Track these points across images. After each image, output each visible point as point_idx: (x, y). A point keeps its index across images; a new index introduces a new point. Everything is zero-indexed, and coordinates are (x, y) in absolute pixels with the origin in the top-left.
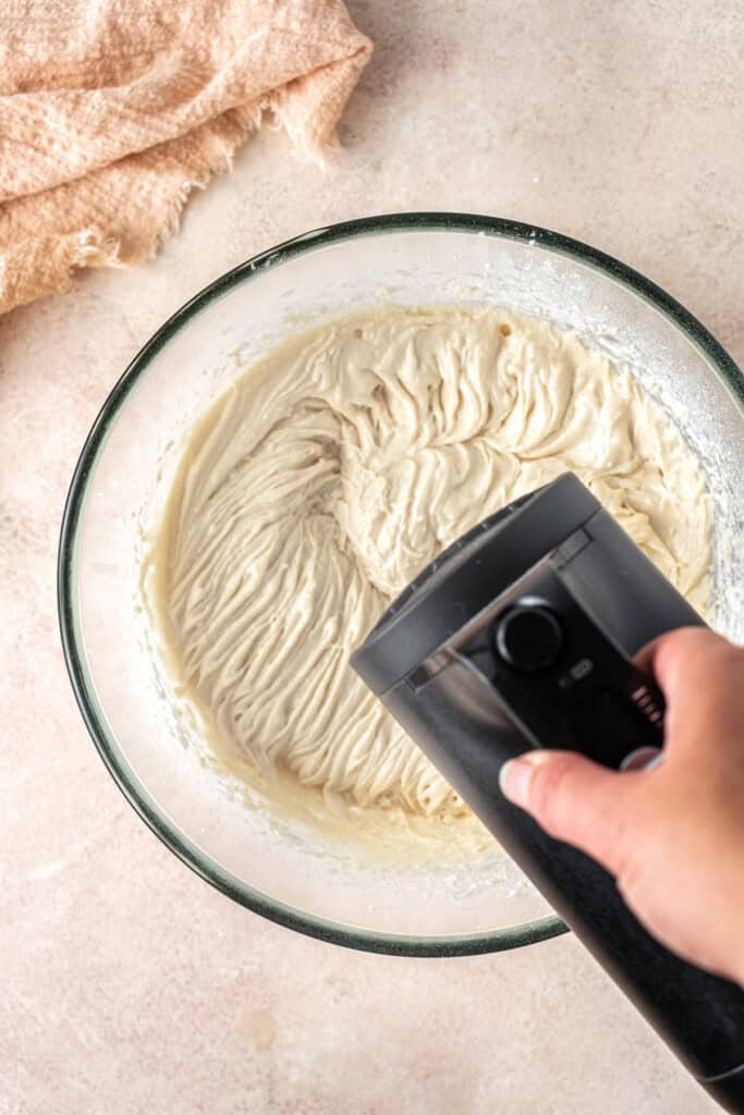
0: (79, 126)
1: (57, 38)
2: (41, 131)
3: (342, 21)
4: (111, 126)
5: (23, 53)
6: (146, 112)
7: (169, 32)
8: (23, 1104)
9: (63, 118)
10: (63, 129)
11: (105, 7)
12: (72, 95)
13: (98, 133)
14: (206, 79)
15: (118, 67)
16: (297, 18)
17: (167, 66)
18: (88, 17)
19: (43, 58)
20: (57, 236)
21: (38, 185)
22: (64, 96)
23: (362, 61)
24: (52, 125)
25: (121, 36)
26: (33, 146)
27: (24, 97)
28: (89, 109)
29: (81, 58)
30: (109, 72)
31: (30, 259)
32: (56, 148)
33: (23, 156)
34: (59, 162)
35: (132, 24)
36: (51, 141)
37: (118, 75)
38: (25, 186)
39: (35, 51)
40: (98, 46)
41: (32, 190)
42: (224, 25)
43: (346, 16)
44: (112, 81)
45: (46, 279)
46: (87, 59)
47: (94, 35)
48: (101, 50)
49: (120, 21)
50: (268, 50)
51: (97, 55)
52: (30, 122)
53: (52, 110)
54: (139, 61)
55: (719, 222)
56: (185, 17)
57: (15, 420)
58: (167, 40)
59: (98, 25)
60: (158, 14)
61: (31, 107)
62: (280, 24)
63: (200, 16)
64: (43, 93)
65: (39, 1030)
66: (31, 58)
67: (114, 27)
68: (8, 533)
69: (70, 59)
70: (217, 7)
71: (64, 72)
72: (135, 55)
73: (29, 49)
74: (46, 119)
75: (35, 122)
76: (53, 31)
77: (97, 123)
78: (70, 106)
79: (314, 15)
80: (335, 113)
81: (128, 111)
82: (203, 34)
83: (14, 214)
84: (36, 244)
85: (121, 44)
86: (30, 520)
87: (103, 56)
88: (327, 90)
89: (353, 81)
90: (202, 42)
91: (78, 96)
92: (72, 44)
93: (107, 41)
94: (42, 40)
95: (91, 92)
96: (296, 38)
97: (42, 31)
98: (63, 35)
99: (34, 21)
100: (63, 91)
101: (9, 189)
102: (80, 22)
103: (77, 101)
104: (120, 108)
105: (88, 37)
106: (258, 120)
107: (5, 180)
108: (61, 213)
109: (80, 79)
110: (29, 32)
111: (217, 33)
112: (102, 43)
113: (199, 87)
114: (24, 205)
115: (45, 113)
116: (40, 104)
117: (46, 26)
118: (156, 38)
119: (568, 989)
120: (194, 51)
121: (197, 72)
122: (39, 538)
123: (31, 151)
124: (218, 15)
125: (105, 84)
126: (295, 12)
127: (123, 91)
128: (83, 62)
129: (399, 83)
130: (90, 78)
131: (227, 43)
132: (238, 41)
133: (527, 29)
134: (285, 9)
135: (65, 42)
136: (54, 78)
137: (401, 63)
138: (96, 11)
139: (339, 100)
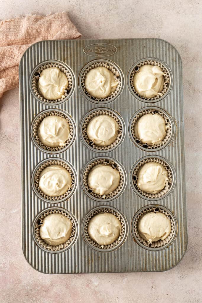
0: (21, 52)
1: (16, 35)
2: (12, 54)
5: (9, 38)
7: (39, 33)
8: (10, 261)
9: (17, 51)
11: (26, 28)
12: (19, 46)
15: (29, 41)
16: (66, 30)
18: (22, 30)
19: (13, 39)
20: (16, 76)
21: (12, 65)
22: (18, 46)
24: (15, 52)
25: (29, 34)
26: (11, 57)
27: (9, 46)
28: (23, 49)
30: (27, 42)
31: (11, 80)
32: (16, 57)
33: (9, 59)
34: (16, 60)
35: (32, 32)
36: (15, 56)
37: (29, 43)
38: (9, 65)
39: (11, 37)
40: (24, 36)
41: (11, 66)
42: (51, 32)
43: (76, 29)
44: (28, 44)
45: (14, 84)
46: (22, 39)
47: (23, 34)
48: (25, 37)
49: (29, 31)
50: (60, 36)
51: (24, 38)
52: (10, 52)
53: (15, 49)
54: (33, 39)
56: (43, 30)
57: (7, 115)
58: (39, 35)
59: (24, 32)
60: (37, 30)
61: (11, 49)
62: (63, 31)
63: (46, 30)
64: (13, 46)
65: (13, 245)
66: (10, 39)
67: (28, 32)
69: (19, 39)
70: (49, 28)
71: (17, 42)
72: (32, 38)
73: (10, 37)
74: (14, 51)
75: (11, 52)
76: (15, 33)
78: (19, 48)
79: (70, 29)
82: (47, 34)
83: (7, 72)
84: (12, 77)
85: (29, 36)
86: (11, 136)
90: (46, 35)
91: (21, 46)
92: (19, 36)
93: (26, 35)
94: (13, 35)
95: (23, 46)
96: (66, 34)
97: (13, 33)
98: (17, 34)
99: (11, 32)
100: (17, 45)
101: (6, 66)
102: (21, 31)
103: (20, 47)
105: (22, 35)
107: (5, 64)
108: (16, 71)
109: (21, 43)
110: (10, 34)
111: (49, 33)
112: (25, 36)
114: (9, 70)
115: (14, 50)
117: (13, 32)
118: (36, 35)
122: (12, 140)
123: (10, 58)
124: (49, 30)
125: (26, 44)
126: (66, 29)
127: (30, 45)
128: (21, 40)
130: (23, 43)
132: (54, 35)
133: (114, 32)
134: (63, 28)
135: (17, 36)
136: (15, 43)
138: (24, 29)
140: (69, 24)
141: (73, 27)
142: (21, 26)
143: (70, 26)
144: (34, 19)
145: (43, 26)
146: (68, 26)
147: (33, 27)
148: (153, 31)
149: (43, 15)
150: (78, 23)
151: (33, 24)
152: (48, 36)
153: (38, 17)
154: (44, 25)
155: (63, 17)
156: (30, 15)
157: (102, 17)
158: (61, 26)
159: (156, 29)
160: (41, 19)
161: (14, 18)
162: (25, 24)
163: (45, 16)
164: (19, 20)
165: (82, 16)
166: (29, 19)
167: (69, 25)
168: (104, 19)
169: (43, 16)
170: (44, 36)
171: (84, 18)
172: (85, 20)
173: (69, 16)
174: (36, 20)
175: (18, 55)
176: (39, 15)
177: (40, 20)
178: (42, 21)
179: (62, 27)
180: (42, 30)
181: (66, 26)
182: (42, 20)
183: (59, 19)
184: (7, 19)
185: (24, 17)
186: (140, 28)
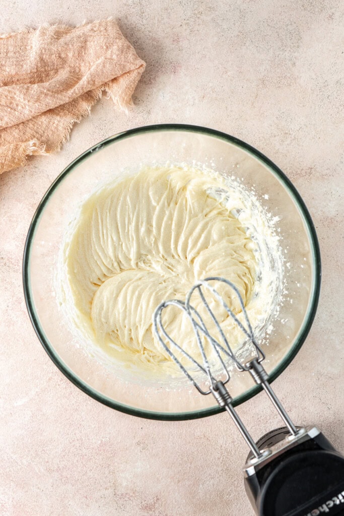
0: (29, 99)
1: (19, 64)
2: (13, 101)
3: (133, 54)
4: (41, 98)
5: (5, 71)
6: (55, 93)
7: (64, 61)
8: (13, 498)
9: (22, 96)
10: (22, 100)
11: (38, 51)
12: (26, 86)
13: (36, 101)
14: (79, 79)
15: (43, 75)
16: (115, 54)
17: (63, 74)
18: (31, 55)
19: (13, 72)
20: (20, 143)
21: (12, 123)
22: (23, 87)
23: (142, 70)
24: (18, 99)
25: (45, 63)
26: (10, 107)
27: (6, 87)
28: (33, 92)
29: (29, 72)
31: (10, 152)
32: (19, 108)
33: (6, 111)
34: (21, 113)
35: (49, 58)
36: (17, 105)
37: (44, 78)
38: (7, 123)
39: (10, 70)
40: (36, 67)
41: (10, 125)
42: (86, 58)
43: (135, 53)
44: (41, 81)
45: (16, 161)
46: (31, 72)
47: (34, 63)
48: (37, 69)
49: (44, 57)
50: (104, 66)
51: (35, 71)
52: (9, 98)
53: (18, 93)
54: (52, 73)
55: (287, 132)
56: (70, 55)
57: (4, 218)
58: (63, 64)
59: (35, 59)
60: (59, 54)
61: (9, 92)
62: (109, 56)
63: (76, 54)
64: (14, 85)
65: (19, 467)
66: (9, 73)
67: (42, 60)
68: (2, 264)
69: (24, 72)
70: (83, 50)
71: (22, 78)
72: (51, 70)
73: (8, 70)
74: (15, 96)
75: (11, 97)
76: (17, 61)
77: (35, 97)
78: (25, 91)
79: (122, 52)
80: (132, 91)
81: (48, 92)
82: (77, 61)
83: (3, 135)
84: (12, 146)
85: (45, 66)
86: (11, 258)
87: (37, 71)
88: (128, 82)
89: (138, 78)
90: (77, 65)
92: (25, 66)
93: (39, 65)
94: (13, 65)
95: (33, 85)
96: (115, 62)
97: (13, 62)
98: (21, 63)
99: (9, 58)
100: (22, 85)
102: (28, 58)
103: (28, 89)
104: (45, 91)
105: (31, 64)
106: (100, 95)
108: (22, 134)
109: (29, 81)
110: (8, 62)
111: (83, 61)
112: (37, 66)
113: (77, 82)
114: (7, 131)
115: (15, 94)
116: (13, 90)
117: (14, 59)
118: (59, 63)
119: (235, 444)
120: (74, 68)
121: (76, 76)
123: (9, 110)
124: (83, 53)
125: (39, 82)
126: (114, 51)
127: (46, 84)
128: (30, 74)
129: (157, 79)
130: (32, 79)
131: (87, 64)
132: (92, 64)
133: (207, 57)
134: (110, 50)
135: (22, 66)
136: (18, 80)
137: (158, 71)
138: (34, 53)
139: (133, 86)
140: (121, 42)
141: (128, 47)
142: (28, 48)
143: (123, 46)
144: (52, 34)
145: (70, 46)
146: (118, 46)
147: (51, 49)
148: (281, 53)
149: (70, 26)
150: (140, 38)
151: (51, 44)
152: (80, 66)
153: (62, 30)
154: (73, 45)
155: (110, 28)
156: (46, 25)
157: (184, 27)
158: (105, 47)
159: (289, 49)
160: (66, 33)
161: (15, 32)
162: (35, 44)
163: (75, 27)
164: (25, 36)
165: (146, 26)
166: (43, 33)
167: (120, 44)
168: (188, 31)
169: (71, 27)
170: (73, 65)
171: (150, 29)
172: (151, 34)
173: (121, 27)
174: (58, 35)
175: (24, 104)
176: (63, 26)
177: (64, 35)
178: (68, 37)
179: (107, 47)
180: (68, 54)
181: (115, 47)
182: (69, 34)
183: (102, 33)
184: (2, 34)
185: (35, 29)
186: (258, 48)
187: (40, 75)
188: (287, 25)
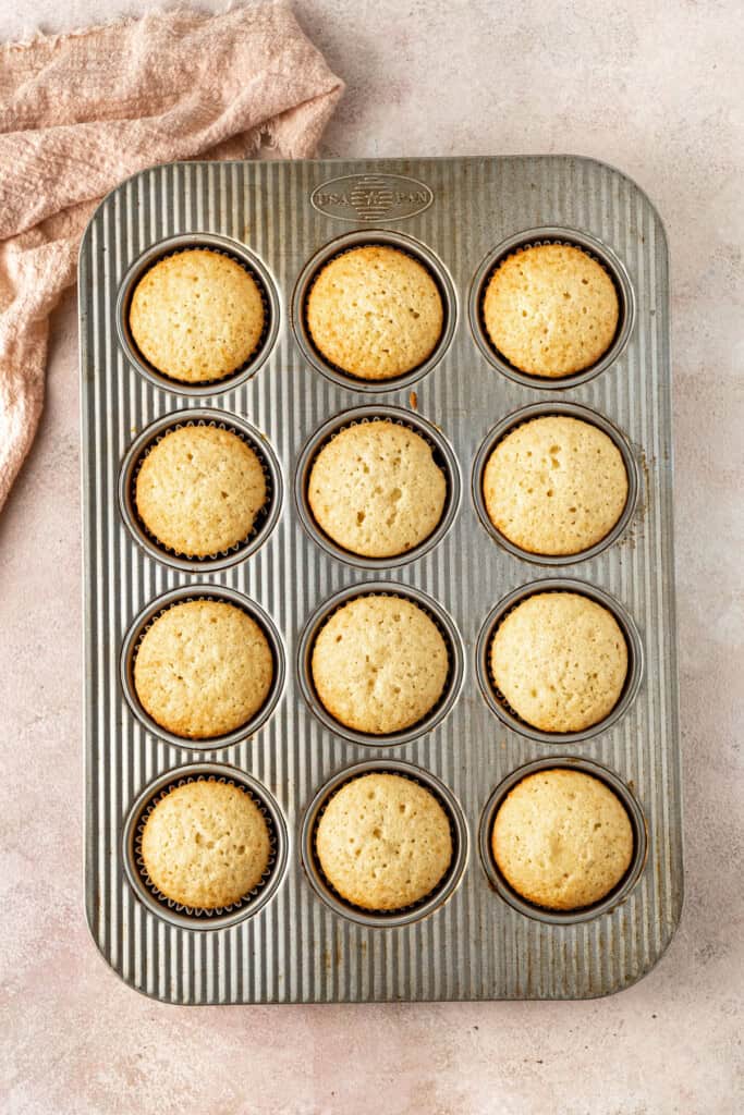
140: (299, 44)
141: (312, 54)
142: (125, 53)
143: (301, 51)
144: (170, 28)
145: (203, 50)
146: (293, 51)
147: (168, 56)
148: (600, 66)
149: (203, 13)
150: (334, 37)
151: (168, 45)
152: (222, 88)
153: (187, 21)
154: (208, 49)
155: (277, 19)
156: (157, 10)
157: (418, 17)
158: (268, 53)
159: (615, 59)
160: (196, 27)
161: (99, 24)
162: (138, 47)
163: (212, 15)
164: (118, 33)
165: (346, 15)
166: (152, 27)
167: (297, 47)
168: (424, 25)
169: (205, 15)
170: (207, 87)
171: (352, 20)
172: (354, 30)
173: (298, 17)
174: (180, 30)
175: (116, 158)
176: (190, 14)
177: (192, 30)
178: (199, 34)
179: (272, 53)
180: (199, 65)
181: (287, 53)
182: (200, 29)
183: (263, 27)
184: (76, 28)
185: (136, 20)
186: (556, 58)
187: (146, 103)
188: (612, 14)
